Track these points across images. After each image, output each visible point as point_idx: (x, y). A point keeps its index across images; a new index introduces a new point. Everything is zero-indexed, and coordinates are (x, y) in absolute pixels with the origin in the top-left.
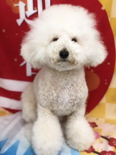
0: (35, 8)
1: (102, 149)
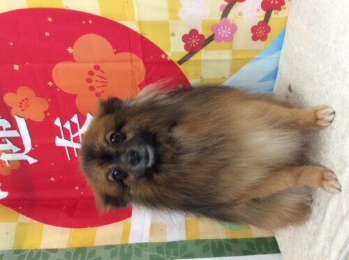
0: (3, 140)
1: (258, 10)
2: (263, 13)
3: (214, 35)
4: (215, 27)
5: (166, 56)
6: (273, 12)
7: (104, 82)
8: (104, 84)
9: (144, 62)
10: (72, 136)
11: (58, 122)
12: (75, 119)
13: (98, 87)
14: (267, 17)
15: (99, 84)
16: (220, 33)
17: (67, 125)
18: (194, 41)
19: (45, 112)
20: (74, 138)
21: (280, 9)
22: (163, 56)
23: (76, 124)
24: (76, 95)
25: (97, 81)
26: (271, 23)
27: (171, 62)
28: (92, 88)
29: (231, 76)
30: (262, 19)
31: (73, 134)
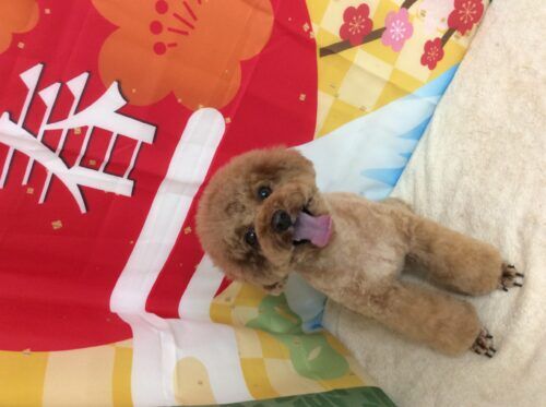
1: (443, 20)
2: (445, 28)
3: (385, 29)
4: (392, 17)
5: (311, 29)
6: (456, 33)
7: (188, 23)
8: (186, 28)
9: (275, 21)
10: (44, 127)
11: (31, 77)
12: (77, 85)
13: (170, 29)
14: (447, 36)
15: (177, 24)
16: (392, 31)
17: (49, 95)
18: (357, 25)
19: (17, 38)
20: (46, 132)
21: (463, 34)
22: (306, 27)
23: (71, 98)
24: (115, 28)
25: (176, 15)
26: (447, 48)
27: (312, 43)
28: (156, 27)
29: (374, 110)
30: (441, 36)
31: (49, 122)
